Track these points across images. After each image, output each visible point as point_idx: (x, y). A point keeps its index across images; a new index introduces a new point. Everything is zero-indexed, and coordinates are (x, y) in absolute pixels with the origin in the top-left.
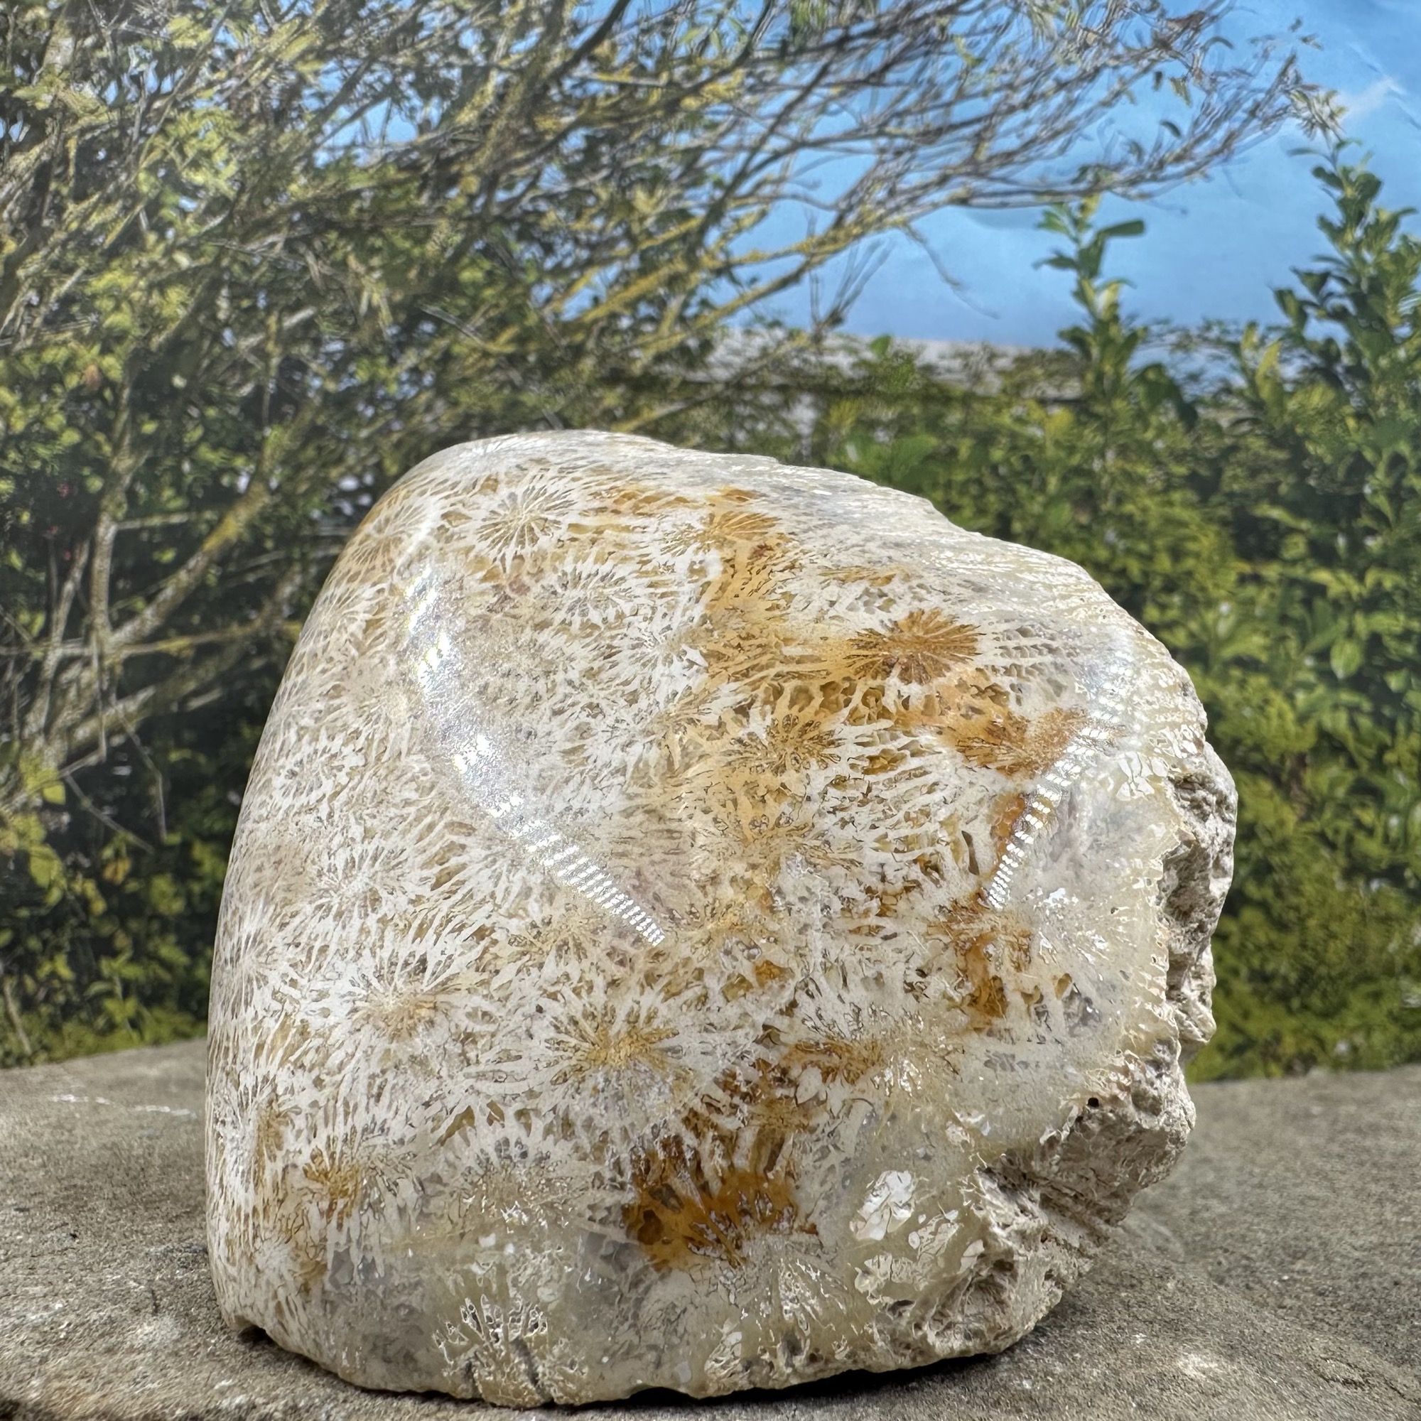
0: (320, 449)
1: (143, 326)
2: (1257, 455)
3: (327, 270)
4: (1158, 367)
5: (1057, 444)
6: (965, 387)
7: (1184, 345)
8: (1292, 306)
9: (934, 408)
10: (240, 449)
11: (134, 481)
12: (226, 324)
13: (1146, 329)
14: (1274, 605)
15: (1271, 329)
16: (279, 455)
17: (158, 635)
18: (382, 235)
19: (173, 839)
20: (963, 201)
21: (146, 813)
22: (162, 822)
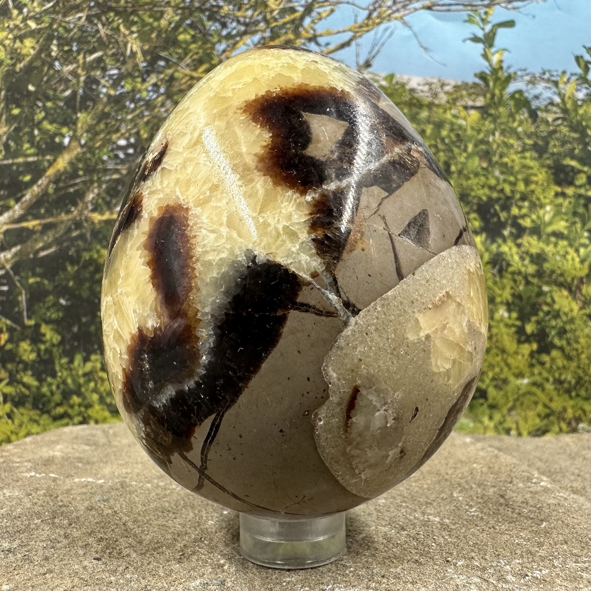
0: (107, 124)
1: (12, 59)
2: (565, 135)
3: (109, 32)
4: (520, 92)
5: (473, 128)
6: (430, 99)
7: (532, 82)
8: (583, 64)
9: (415, 110)
10: (65, 123)
11: (8, 139)
12: (56, 59)
13: (515, 73)
14: (571, 207)
15: (572, 74)
16: (85, 127)
17: (22, 219)
18: (138, 15)
19: (32, 322)
20: (429, 8)
21: (16, 309)
22: (25, 314)
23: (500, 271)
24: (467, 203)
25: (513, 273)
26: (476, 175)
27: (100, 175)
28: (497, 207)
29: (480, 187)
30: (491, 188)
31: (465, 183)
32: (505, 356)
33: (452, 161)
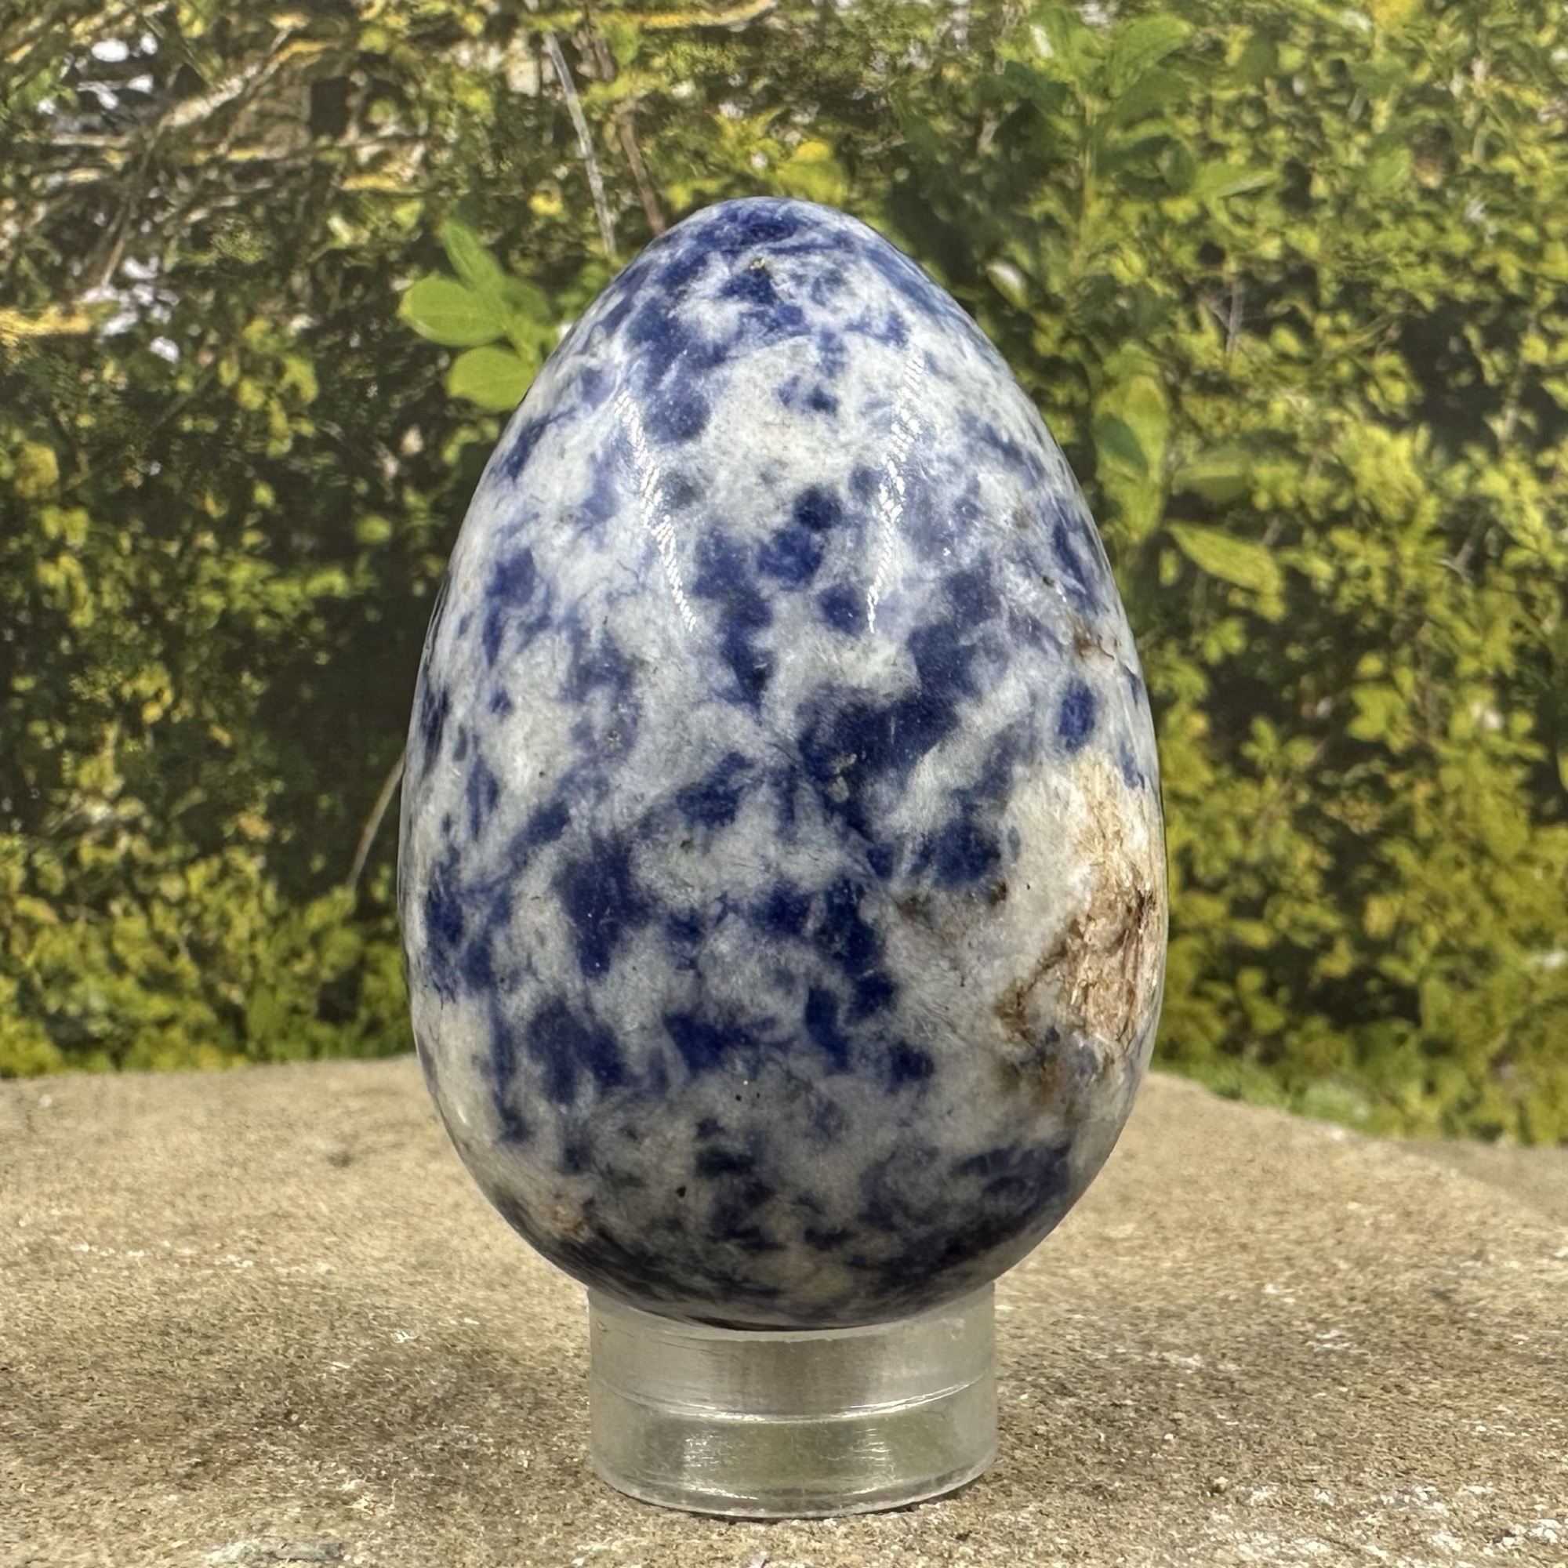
23: (1477, 564)
24: (1368, 316)
25: (1522, 572)
26: (1402, 214)
27: (27, 170)
28: (1473, 334)
29: (1411, 258)
30: (1453, 264)
31: (1360, 243)
32: (1487, 868)
33: (1316, 163)
